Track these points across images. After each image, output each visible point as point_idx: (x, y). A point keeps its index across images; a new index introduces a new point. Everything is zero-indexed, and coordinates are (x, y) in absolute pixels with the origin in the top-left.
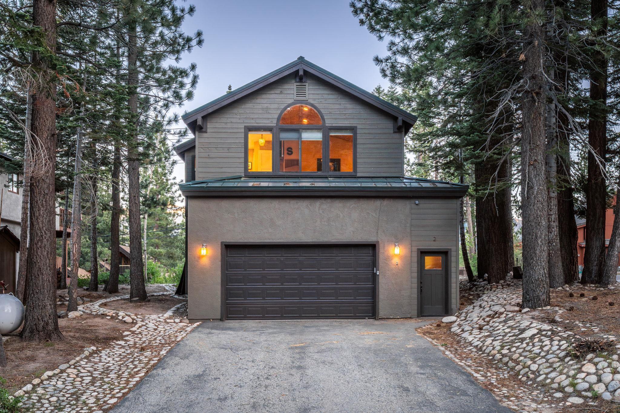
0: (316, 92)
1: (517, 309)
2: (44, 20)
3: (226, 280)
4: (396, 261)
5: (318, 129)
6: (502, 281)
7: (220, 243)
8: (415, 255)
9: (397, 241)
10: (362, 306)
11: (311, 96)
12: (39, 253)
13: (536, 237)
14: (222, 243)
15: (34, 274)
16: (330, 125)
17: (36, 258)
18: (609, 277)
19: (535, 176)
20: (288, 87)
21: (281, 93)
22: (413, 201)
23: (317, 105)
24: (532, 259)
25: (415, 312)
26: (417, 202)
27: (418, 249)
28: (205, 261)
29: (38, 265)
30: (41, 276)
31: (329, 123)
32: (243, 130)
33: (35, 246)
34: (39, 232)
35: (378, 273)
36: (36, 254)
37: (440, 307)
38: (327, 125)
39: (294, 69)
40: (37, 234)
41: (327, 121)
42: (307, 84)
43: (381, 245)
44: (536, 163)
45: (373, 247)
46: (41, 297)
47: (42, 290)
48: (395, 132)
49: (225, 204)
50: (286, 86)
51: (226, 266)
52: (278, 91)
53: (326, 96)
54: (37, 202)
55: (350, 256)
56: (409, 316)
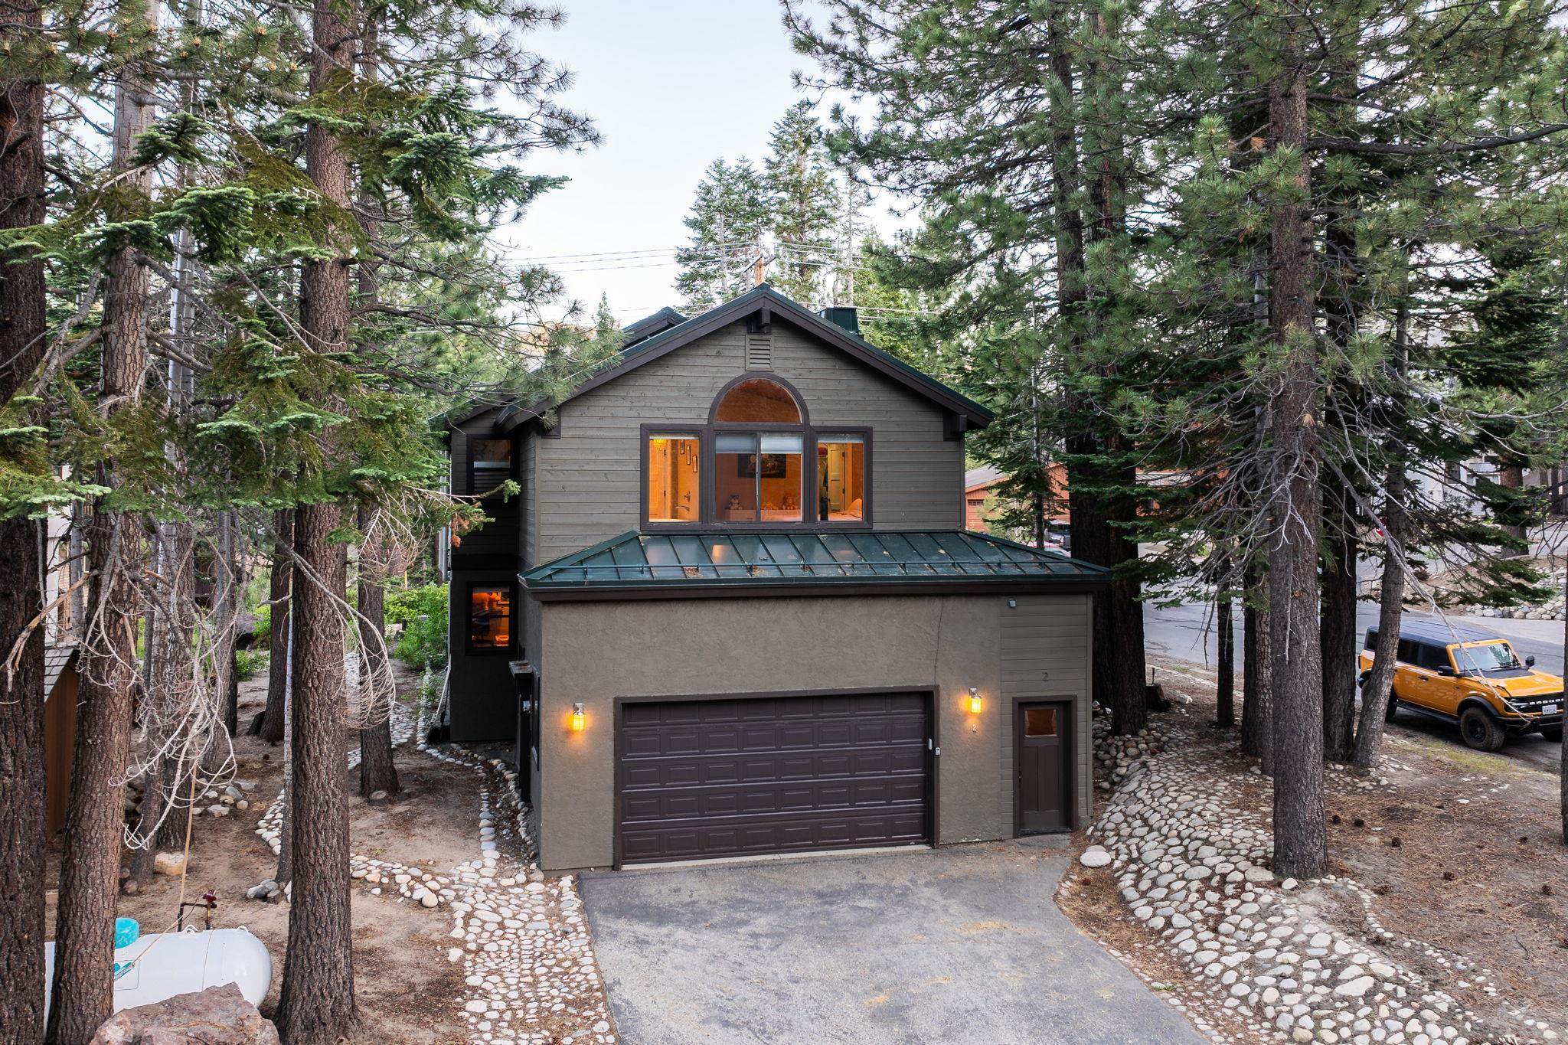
0: (791, 355)
1: (1268, 876)
2: (331, 308)
3: (622, 775)
4: (972, 724)
5: (792, 432)
6: (1143, 732)
7: (611, 700)
8: (1009, 708)
9: (973, 682)
10: (902, 819)
11: (779, 363)
12: (322, 844)
13: (1306, 739)
14: (616, 700)
15: (311, 892)
16: (819, 424)
17: (315, 853)
18: (1369, 752)
19: (1304, 621)
20: (733, 343)
21: (719, 354)
22: (1003, 600)
23: (793, 382)
24: (1299, 780)
25: (1009, 828)
26: (1013, 603)
27: (1014, 699)
28: (579, 741)
29: (318, 869)
30: (325, 895)
31: (815, 420)
32: (638, 433)
33: (312, 826)
34: (320, 794)
35: (938, 752)
36: (314, 845)
37: (1054, 813)
38: (812, 424)
39: (751, 310)
40: (316, 799)
41: (812, 417)
42: (772, 337)
43: (943, 693)
44: (1305, 596)
45: (927, 699)
46: (327, 943)
47: (329, 929)
48: (946, 439)
49: (625, 616)
50: (728, 341)
51: (622, 744)
52: (712, 351)
53: (810, 364)
54: (315, 726)
55: (876, 716)
56: (998, 836)
